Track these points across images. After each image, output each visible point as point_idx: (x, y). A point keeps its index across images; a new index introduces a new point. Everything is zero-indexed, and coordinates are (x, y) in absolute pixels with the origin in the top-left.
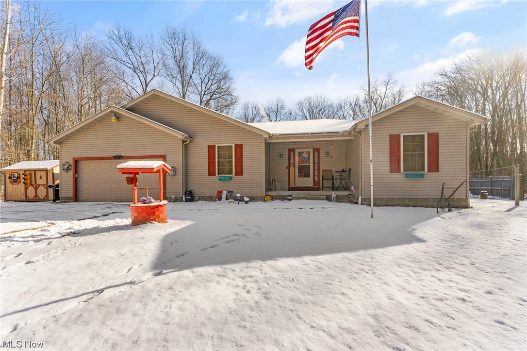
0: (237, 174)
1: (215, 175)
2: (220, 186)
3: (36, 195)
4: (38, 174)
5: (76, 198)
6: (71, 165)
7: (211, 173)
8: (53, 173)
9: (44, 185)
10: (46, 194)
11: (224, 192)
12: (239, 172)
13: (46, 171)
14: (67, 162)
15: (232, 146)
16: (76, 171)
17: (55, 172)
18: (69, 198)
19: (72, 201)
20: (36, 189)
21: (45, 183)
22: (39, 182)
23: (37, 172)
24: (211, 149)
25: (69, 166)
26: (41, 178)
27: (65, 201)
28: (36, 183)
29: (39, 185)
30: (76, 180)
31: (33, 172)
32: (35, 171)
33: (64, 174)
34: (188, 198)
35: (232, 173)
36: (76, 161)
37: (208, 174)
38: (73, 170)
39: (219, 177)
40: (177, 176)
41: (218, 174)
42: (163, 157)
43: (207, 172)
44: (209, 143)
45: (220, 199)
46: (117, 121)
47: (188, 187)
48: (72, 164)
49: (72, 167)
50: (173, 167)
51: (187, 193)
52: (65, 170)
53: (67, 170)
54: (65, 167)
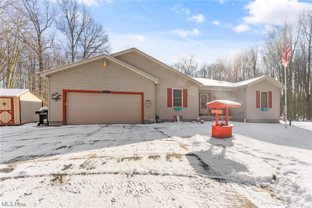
0: (184, 106)
1: (171, 107)
2: (174, 113)
5: (65, 122)
6: (60, 95)
7: (169, 105)
8: (20, 101)
9: (8, 111)
10: (10, 119)
11: (177, 116)
12: (186, 106)
14: (57, 93)
15: (181, 90)
16: (65, 101)
17: (21, 100)
18: (58, 122)
19: (62, 124)
21: (10, 109)
24: (169, 91)
25: (58, 96)
26: (4, 104)
27: (54, 124)
29: (2, 111)
30: (65, 108)
33: (53, 102)
34: (158, 120)
35: (181, 106)
36: (65, 92)
37: (167, 106)
38: (62, 99)
39: (174, 108)
40: (152, 107)
41: (174, 106)
42: (142, 94)
43: (167, 105)
44: (168, 87)
45: (177, 121)
46: (107, 65)
47: (156, 114)
48: (62, 95)
49: (62, 97)
50: (149, 101)
51: (157, 118)
52: (55, 99)
53: (57, 99)
54: (55, 97)
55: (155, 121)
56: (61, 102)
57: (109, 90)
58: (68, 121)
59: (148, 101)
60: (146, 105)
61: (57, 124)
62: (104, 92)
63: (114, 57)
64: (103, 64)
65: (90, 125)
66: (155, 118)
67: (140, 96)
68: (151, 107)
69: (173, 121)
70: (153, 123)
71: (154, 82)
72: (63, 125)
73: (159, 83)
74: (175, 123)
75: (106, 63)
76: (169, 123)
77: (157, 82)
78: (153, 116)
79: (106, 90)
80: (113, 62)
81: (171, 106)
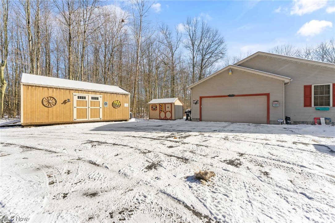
0: (334, 106)
3: (165, 117)
4: (167, 106)
7: (307, 104)
9: (169, 111)
10: (171, 116)
11: (321, 118)
13: (171, 104)
14: (196, 99)
17: (175, 104)
20: (165, 113)
21: (170, 111)
22: (167, 109)
23: (166, 105)
24: (307, 88)
25: (197, 101)
26: (168, 107)
27: (194, 120)
28: (165, 110)
29: (167, 111)
31: (164, 104)
32: (165, 104)
33: (194, 105)
34: (288, 121)
35: (329, 105)
36: (201, 98)
37: (303, 106)
38: (199, 103)
39: (316, 108)
40: (281, 107)
41: (315, 105)
42: (268, 95)
43: (303, 104)
44: (305, 84)
45: (320, 124)
46: (232, 74)
47: (286, 114)
48: (199, 100)
49: (199, 102)
50: (277, 101)
51: (287, 119)
52: (195, 103)
53: (196, 103)
54: (195, 102)
55: (285, 122)
56: (198, 105)
57: (234, 94)
58: (203, 118)
59: (275, 101)
60: (273, 105)
61: (196, 120)
62: (229, 96)
63: (238, 65)
64: (229, 73)
65: (218, 122)
66: (284, 118)
67: (265, 97)
68: (278, 107)
69: (313, 124)
70: (282, 123)
71: (283, 81)
72: (200, 121)
73: (290, 82)
74: (317, 125)
75: (231, 72)
76: (305, 125)
77: (287, 81)
78: (282, 117)
79: (231, 94)
80: (237, 70)
81: (310, 106)
